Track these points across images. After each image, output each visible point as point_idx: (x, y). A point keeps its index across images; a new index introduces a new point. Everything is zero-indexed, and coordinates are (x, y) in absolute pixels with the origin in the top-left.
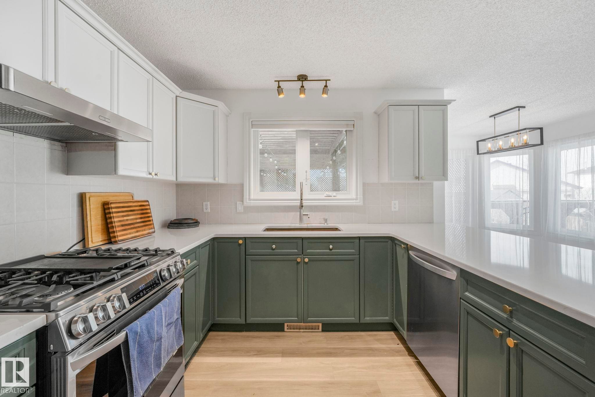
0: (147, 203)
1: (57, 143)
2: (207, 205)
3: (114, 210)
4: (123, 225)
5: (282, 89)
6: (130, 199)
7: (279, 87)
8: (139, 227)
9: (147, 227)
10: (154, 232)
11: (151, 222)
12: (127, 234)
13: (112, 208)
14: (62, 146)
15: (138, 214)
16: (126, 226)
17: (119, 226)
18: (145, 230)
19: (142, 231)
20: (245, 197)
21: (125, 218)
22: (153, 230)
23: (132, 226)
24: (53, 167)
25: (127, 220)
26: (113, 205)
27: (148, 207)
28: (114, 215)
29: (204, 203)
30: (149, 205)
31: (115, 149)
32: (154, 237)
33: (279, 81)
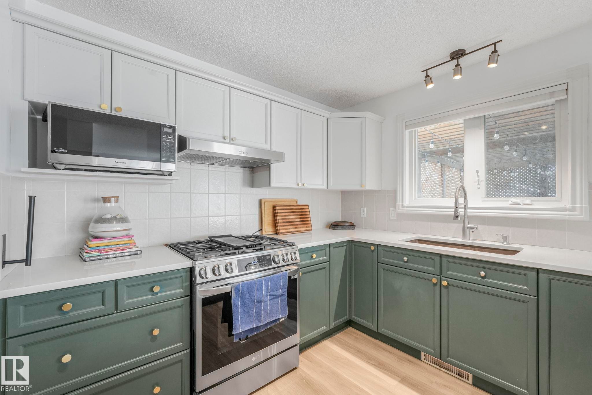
0: (308, 207)
1: (247, 169)
2: (364, 211)
3: (278, 211)
4: (284, 222)
5: (431, 78)
6: (295, 203)
7: (427, 76)
8: (298, 225)
9: (304, 226)
10: (311, 230)
11: (309, 222)
12: (287, 229)
13: (277, 210)
14: (250, 170)
15: (298, 215)
16: (287, 223)
17: (281, 223)
18: (302, 227)
19: (300, 228)
20: (398, 204)
21: (287, 217)
22: (310, 228)
23: (292, 224)
24: (244, 184)
25: (289, 219)
26: (278, 208)
27: (308, 210)
28: (279, 214)
29: (362, 209)
30: (309, 209)
31: (270, 170)
32: (311, 234)
33: (426, 70)
